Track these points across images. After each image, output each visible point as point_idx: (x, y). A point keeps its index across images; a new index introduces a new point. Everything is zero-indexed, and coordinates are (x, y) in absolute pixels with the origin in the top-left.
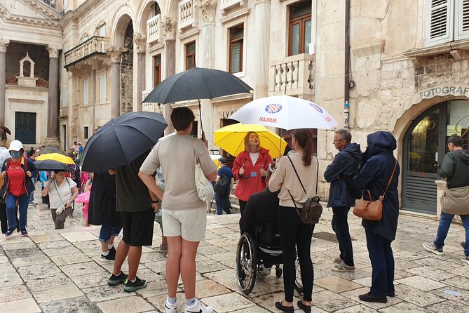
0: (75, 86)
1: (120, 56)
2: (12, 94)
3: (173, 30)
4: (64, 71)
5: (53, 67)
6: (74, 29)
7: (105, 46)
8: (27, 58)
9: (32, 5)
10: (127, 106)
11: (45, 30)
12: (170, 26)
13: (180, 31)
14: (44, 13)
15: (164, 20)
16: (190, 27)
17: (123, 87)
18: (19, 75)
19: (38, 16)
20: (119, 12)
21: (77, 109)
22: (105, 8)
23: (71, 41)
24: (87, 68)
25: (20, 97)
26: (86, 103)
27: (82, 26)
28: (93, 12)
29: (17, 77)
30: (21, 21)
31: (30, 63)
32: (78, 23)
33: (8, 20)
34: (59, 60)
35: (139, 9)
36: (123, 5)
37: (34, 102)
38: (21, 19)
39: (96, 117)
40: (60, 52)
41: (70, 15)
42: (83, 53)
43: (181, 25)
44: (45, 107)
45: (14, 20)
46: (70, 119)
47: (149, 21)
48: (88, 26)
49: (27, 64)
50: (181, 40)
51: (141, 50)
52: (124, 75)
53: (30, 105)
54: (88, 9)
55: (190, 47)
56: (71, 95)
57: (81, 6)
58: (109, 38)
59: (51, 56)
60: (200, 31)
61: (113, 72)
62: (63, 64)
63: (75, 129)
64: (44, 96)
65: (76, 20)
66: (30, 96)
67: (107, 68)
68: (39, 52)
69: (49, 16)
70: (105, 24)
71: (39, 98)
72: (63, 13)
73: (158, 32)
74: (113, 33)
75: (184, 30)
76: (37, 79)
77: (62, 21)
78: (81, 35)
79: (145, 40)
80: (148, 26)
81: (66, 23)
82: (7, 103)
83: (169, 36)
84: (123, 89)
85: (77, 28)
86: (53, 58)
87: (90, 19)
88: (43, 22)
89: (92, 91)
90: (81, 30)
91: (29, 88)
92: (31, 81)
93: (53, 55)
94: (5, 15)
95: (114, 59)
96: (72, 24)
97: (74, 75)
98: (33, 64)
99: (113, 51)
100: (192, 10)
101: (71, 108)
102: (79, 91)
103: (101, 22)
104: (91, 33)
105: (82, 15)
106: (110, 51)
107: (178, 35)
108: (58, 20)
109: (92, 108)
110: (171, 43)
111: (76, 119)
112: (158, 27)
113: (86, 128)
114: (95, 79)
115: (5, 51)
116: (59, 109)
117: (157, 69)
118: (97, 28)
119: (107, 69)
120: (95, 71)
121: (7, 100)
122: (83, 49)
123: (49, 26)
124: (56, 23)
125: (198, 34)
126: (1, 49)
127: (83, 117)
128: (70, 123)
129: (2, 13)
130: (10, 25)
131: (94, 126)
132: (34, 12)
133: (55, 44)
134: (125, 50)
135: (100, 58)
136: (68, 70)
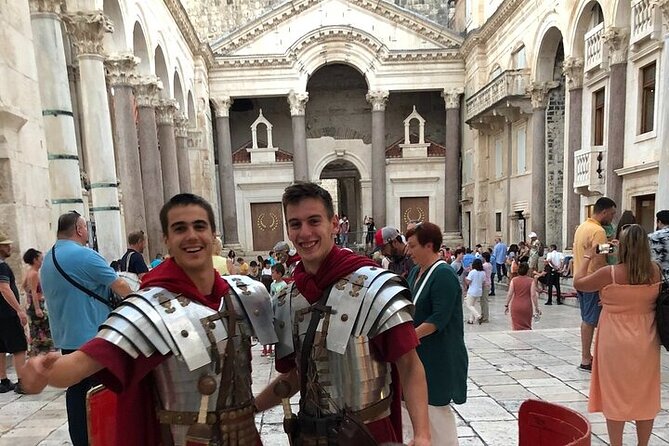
0: (482, 150)
1: (546, 95)
2: (396, 172)
3: (622, 46)
4: (466, 127)
5: (451, 121)
6: (482, 59)
7: (523, 84)
8: (415, 115)
9: (418, 31)
10: (556, 176)
11: (439, 66)
12: (617, 40)
14: (436, 39)
15: (607, 33)
16: (647, 39)
17: (550, 145)
18: (403, 142)
19: (429, 45)
20: (544, 24)
21: (486, 187)
22: (523, 20)
23: (477, 75)
24: (500, 119)
25: (406, 175)
26: (498, 176)
27: (493, 52)
28: (507, 27)
29: (401, 146)
30: (404, 59)
31: (418, 122)
32: (486, 47)
33: (386, 60)
34: (460, 111)
35: (572, 18)
36: (549, 13)
37: (425, 180)
38: (404, 55)
39: (512, 197)
40: (462, 96)
41: (473, 38)
42: (493, 98)
43: (635, 38)
44: (441, 187)
45: (394, 60)
46: (476, 202)
47: (587, 36)
48: (500, 55)
49: (414, 123)
50: (635, 62)
51: (575, 85)
52: (551, 125)
53: (421, 185)
54: (500, 24)
55: (648, 71)
56: (477, 165)
57: (489, 20)
58: (529, 70)
59: (448, 106)
60: (663, 43)
61: (534, 121)
62: (468, 116)
63: (482, 217)
64: (439, 171)
65: (483, 43)
66: (421, 173)
67: (527, 118)
68: (430, 102)
69: (444, 43)
70: (523, 46)
71: (433, 174)
72: (465, 34)
73: (601, 52)
74: (535, 60)
75: (639, 45)
76: (429, 145)
77: (466, 44)
78: (491, 67)
79: (581, 67)
80: (586, 43)
81: (470, 49)
82: (389, 187)
83: (616, 57)
84: (547, 149)
85: (484, 56)
86: (452, 109)
87: (505, 39)
88: (434, 55)
89: (506, 156)
90: (491, 58)
91: (417, 162)
92: (420, 150)
93: (451, 104)
94: (382, 54)
95: (535, 104)
96: (477, 50)
97: (482, 135)
98: (422, 122)
99: (534, 91)
100: (650, 11)
101: (477, 186)
102: (487, 158)
103: (518, 44)
104: (505, 64)
105: (492, 33)
106: (530, 90)
107: (631, 55)
108: (457, 47)
109: (506, 182)
110: (620, 69)
111: (484, 201)
112: (600, 44)
113: (499, 215)
114: (510, 134)
115: (383, 108)
116: (461, 188)
117: (599, 110)
118: (513, 54)
119: (527, 120)
120: (510, 125)
121: (388, 182)
122: (491, 93)
123: (444, 58)
124: (454, 53)
125: (660, 49)
126: (378, 107)
127: (494, 199)
128: (475, 209)
129: (378, 51)
130: (390, 68)
131: (509, 212)
132: (422, 40)
133: (454, 86)
134: (555, 85)
135: (515, 104)
136: (471, 127)
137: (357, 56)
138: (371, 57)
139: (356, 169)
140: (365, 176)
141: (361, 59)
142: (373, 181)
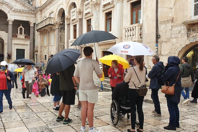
0: (41, 38)
1: (59, 25)
2: (15, 41)
3: (81, 14)
4: (36, 32)
5: (32, 30)
7: (53, 21)
8: (21, 27)
9: (23, 5)
10: (62, 46)
11: (28, 15)
12: (80, 13)
13: (85, 15)
14: (28, 8)
15: (78, 10)
16: (89, 13)
17: (61, 38)
18: (18, 34)
19: (26, 9)
20: (59, 7)
21: (42, 48)
22: (53, 6)
23: (39, 19)
24: (45, 30)
25: (18, 43)
26: (45, 45)
27: (44, 13)
28: (48, 7)
29: (17, 35)
31: (22, 29)
33: (13, 11)
34: (34, 27)
35: (67, 6)
36: (61, 4)
37: (24, 45)
38: (19, 11)
39: (50, 51)
40: (35, 24)
41: (39, 9)
42: (44, 24)
43: (85, 12)
44: (29, 47)
45: (16, 11)
46: (39, 52)
47: (71, 11)
48: (46, 13)
49: (21, 29)
50: (85, 18)
51: (68, 23)
52: (61, 33)
53: (22, 46)
54: (46, 6)
55: (89, 21)
56: (39, 42)
57: (43, 5)
58: (55, 18)
59: (31, 26)
60: (93, 14)
61: (56, 32)
62: (36, 29)
63: (41, 56)
64: (28, 42)
65: (41, 11)
66: (22, 42)
67: (54, 30)
68: (26, 24)
69: (30, 9)
70: (53, 12)
71: (26, 43)
72: (36, 8)
73: (76, 15)
74: (56, 16)
76: (25, 35)
77: (35, 11)
78: (43, 17)
79: (70, 19)
80: (71, 13)
81: (37, 12)
83: (80, 17)
84: (61, 39)
85: (41, 14)
86: (32, 27)
87: (47, 10)
88: (27, 12)
89: (48, 40)
90: (43, 15)
91: (22, 39)
92: (23, 36)
93: (32, 25)
95: (57, 27)
96: (39, 12)
97: (41, 34)
98: (23, 29)
99: (56, 24)
100: (90, 6)
101: (39, 47)
102: (43, 40)
103: (51, 11)
104: (48, 16)
105: (44, 8)
107: (84, 16)
108: (34, 11)
109: (48, 47)
110: (81, 20)
111: (41, 52)
112: (75, 13)
113: (46, 56)
114: (49, 35)
115: (12, 24)
116: (34, 48)
117: (75, 31)
118: (50, 14)
120: (49, 32)
121: (13, 44)
122: (44, 23)
123: (30, 13)
124: (33, 12)
125: (92, 16)
126: (10, 23)
127: (44, 51)
128: (39, 53)
129: (11, 8)
130: (14, 13)
131: (49, 55)
132: (24, 8)
133: (33, 21)
134: (62, 23)
135: (51, 26)
136: (38, 32)
137: (5, 8)
138: (9, 10)
139: (3, 40)
140: (6, 42)
141: (6, 9)
142: (8, 43)
